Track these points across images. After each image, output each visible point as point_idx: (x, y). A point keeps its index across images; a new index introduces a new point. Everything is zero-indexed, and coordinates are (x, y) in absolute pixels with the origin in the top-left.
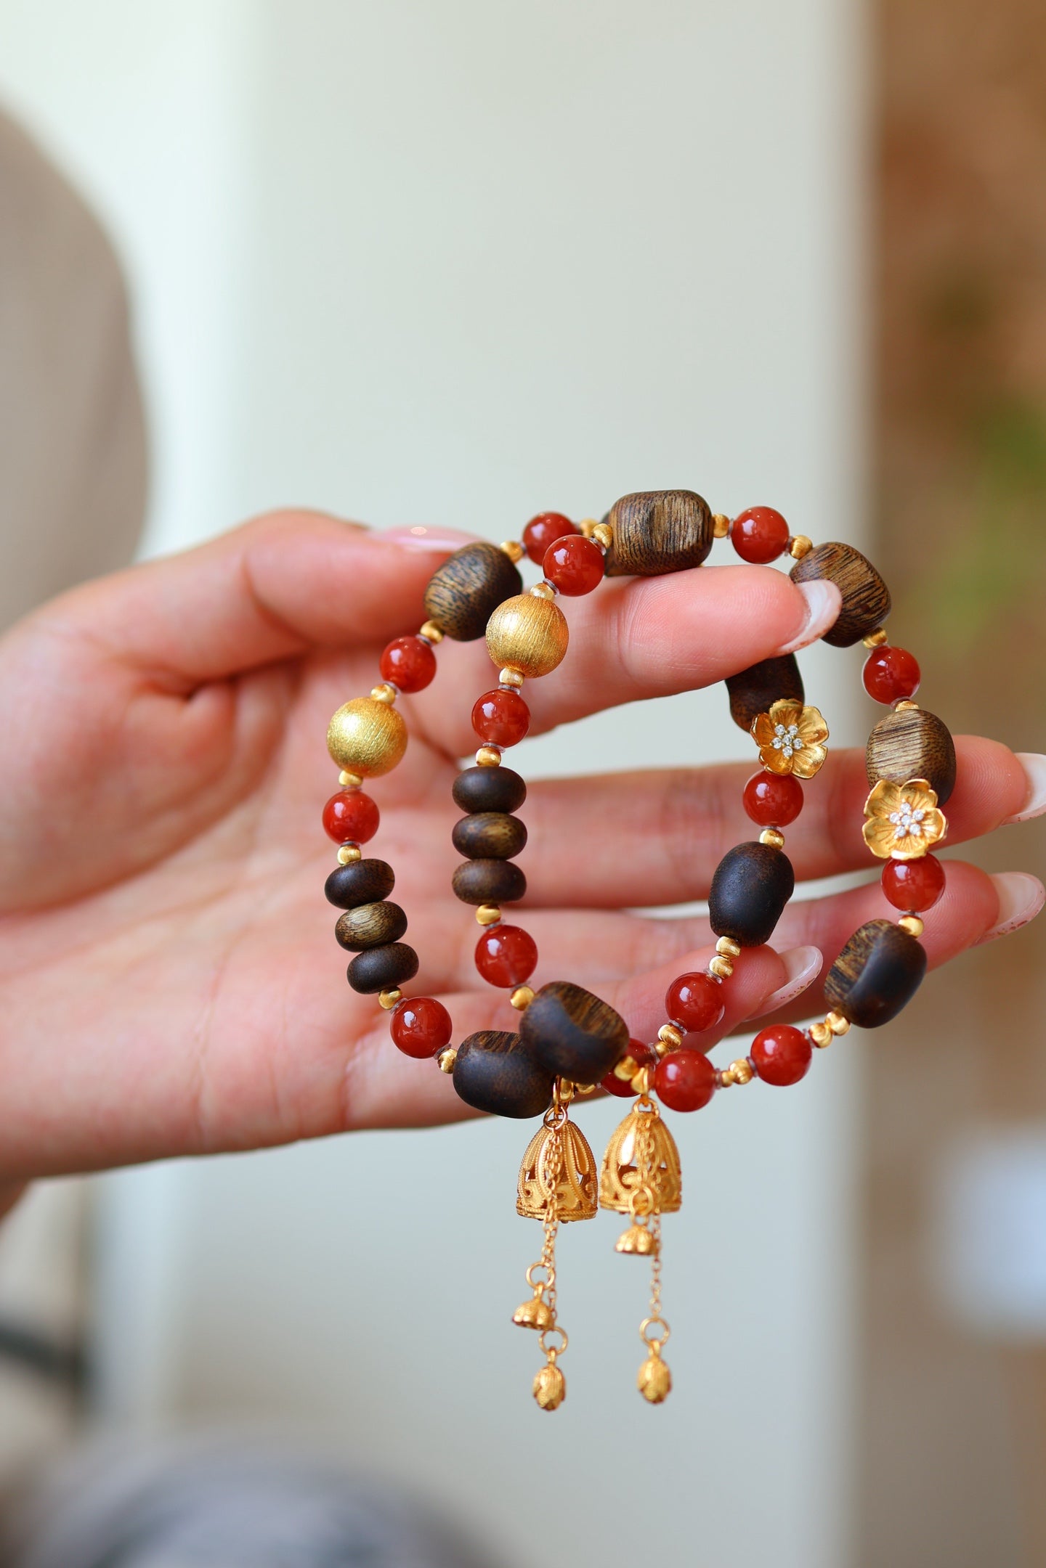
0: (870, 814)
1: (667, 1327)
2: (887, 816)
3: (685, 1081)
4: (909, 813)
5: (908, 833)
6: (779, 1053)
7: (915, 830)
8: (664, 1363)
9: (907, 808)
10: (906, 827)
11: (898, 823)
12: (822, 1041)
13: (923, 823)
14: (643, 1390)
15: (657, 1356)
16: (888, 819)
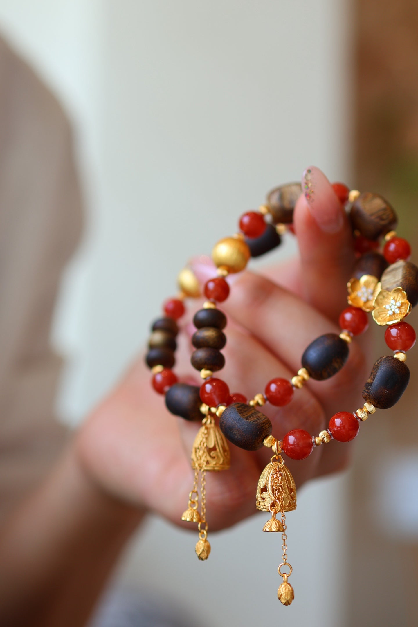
0: (376, 306)
1: (291, 567)
2: (384, 306)
3: (298, 444)
4: (394, 304)
5: (394, 313)
6: (342, 425)
7: (397, 311)
8: (290, 585)
9: (393, 302)
10: (393, 310)
11: (390, 309)
12: (363, 418)
13: (401, 308)
14: (279, 599)
15: (287, 582)
16: (385, 308)
